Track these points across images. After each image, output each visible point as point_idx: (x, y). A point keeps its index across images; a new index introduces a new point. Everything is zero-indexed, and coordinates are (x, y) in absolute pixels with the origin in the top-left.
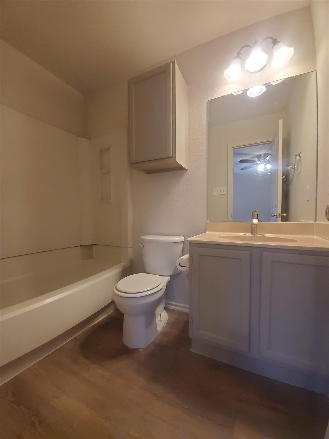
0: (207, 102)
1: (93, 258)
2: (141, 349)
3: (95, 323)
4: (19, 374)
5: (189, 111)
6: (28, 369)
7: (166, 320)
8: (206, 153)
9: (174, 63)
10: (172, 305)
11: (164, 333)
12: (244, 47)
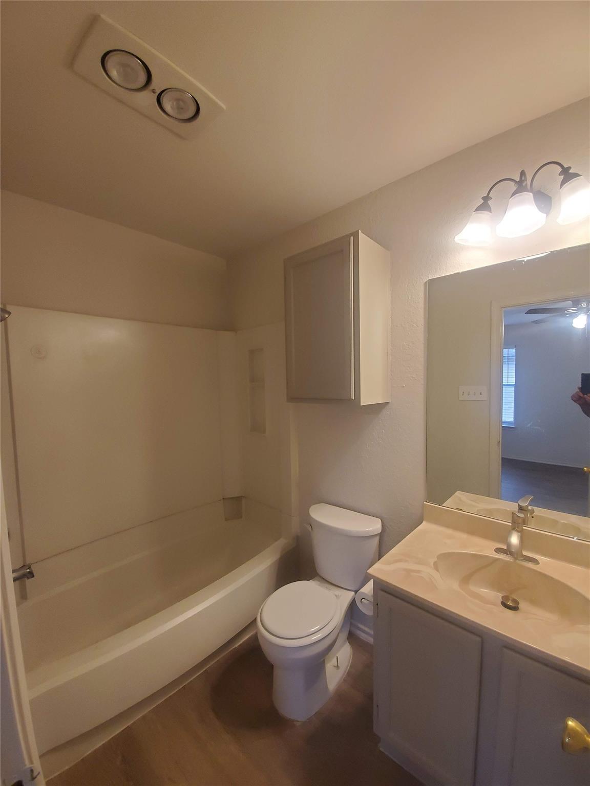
0: (426, 282)
1: (241, 517)
2: (298, 721)
3: (237, 646)
4: (133, 724)
5: (391, 297)
6: (144, 717)
7: (348, 665)
8: (422, 377)
9: (356, 235)
10: (364, 631)
11: (340, 696)
12: (500, 181)
